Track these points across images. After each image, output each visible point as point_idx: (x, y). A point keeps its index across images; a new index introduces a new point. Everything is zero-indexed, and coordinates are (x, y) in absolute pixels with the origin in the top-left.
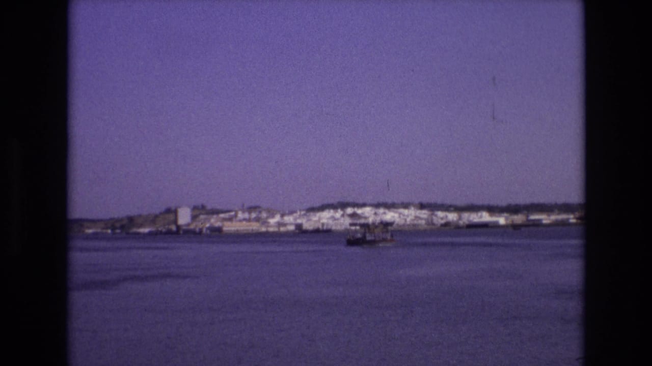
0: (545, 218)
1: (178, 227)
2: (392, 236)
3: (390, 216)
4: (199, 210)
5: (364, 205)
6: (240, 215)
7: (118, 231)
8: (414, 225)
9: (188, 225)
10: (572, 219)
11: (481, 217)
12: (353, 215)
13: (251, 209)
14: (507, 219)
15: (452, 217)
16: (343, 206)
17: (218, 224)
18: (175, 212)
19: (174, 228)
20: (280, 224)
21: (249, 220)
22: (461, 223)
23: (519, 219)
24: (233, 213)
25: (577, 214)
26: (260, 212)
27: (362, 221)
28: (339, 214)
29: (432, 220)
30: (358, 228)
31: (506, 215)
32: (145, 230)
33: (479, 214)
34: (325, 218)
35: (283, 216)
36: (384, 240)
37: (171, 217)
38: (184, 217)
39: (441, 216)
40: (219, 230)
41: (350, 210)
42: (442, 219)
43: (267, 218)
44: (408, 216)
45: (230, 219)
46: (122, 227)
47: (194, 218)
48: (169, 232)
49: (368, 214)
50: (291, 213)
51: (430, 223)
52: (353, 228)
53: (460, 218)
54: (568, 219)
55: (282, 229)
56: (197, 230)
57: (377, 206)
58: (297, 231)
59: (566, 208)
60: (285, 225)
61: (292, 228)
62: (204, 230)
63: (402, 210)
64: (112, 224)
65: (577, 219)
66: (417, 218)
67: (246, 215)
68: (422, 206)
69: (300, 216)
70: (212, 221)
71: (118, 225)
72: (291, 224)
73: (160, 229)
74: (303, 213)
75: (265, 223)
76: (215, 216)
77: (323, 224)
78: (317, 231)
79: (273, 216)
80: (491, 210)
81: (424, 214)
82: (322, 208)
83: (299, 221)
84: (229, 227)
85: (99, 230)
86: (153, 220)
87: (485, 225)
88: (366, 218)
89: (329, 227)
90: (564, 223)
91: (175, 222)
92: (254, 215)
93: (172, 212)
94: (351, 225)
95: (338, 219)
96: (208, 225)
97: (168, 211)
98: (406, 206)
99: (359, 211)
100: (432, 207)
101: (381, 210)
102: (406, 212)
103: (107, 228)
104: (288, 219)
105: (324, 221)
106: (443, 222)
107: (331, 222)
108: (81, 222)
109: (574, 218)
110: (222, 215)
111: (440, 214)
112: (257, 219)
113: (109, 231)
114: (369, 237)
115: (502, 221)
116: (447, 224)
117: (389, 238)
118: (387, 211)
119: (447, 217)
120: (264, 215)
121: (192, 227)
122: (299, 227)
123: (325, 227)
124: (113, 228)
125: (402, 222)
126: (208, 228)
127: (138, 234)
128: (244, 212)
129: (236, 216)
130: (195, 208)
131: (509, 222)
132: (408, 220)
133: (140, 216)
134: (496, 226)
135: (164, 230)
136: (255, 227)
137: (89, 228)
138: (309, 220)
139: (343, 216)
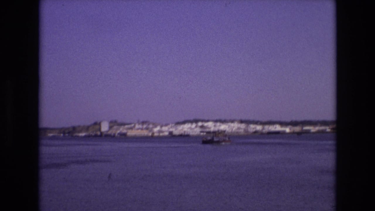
0: (313, 129)
1: (101, 133)
2: (229, 138)
3: (223, 127)
4: (113, 123)
5: (208, 121)
6: (137, 126)
7: (67, 135)
8: (237, 133)
9: (108, 131)
10: (328, 129)
11: (276, 128)
12: (202, 127)
13: (143, 123)
14: (290, 129)
15: (259, 128)
16: (196, 121)
17: (125, 131)
18: (100, 124)
19: (99, 133)
20: (160, 132)
21: (142, 129)
22: (264, 131)
23: (297, 129)
24: (133, 125)
25: (331, 127)
26: (149, 125)
27: (207, 130)
28: (194, 125)
29: (247, 130)
30: (205, 134)
31: (290, 126)
32: (83, 134)
33: (275, 126)
34: (186, 128)
35: (161, 127)
36: (224, 141)
37: (97, 127)
38: (105, 127)
39: (253, 128)
40: (125, 135)
41: (200, 124)
42: (253, 129)
43: (153, 128)
44: (234, 127)
45: (131, 128)
46: (69, 133)
47: (110, 128)
48: (96, 136)
49: (211, 126)
50: (166, 125)
51: (246, 131)
52: (202, 134)
53: (263, 129)
54: (326, 130)
55: (161, 134)
56: (112, 134)
57: (216, 121)
58: (170, 135)
59: (324, 123)
60: (162, 132)
61: (166, 134)
62: (116, 135)
63: (230, 124)
64: (63, 131)
65: (332, 129)
66: (239, 128)
67: (140, 126)
68: (241, 122)
69: (171, 127)
70: (121, 129)
71: (67, 131)
72: (166, 131)
73: (91, 134)
74: (173, 125)
75: (151, 130)
76: (123, 127)
77: (185, 132)
78: (181, 136)
79: (156, 127)
80: (282, 124)
81: (243, 126)
82: (184, 122)
83: (171, 130)
84: (131, 133)
85: (56, 134)
86: (87, 128)
87: (278, 133)
88: (210, 128)
89: (188, 133)
90: (323, 132)
91: (100, 129)
92: (145, 126)
93: (97, 124)
94: (201, 132)
95: (193, 129)
96: (118, 132)
97: (95, 124)
98: (233, 121)
99: (206, 124)
100: (248, 122)
101: (218, 124)
102: (232, 125)
103: (61, 133)
104: (165, 129)
105: (185, 130)
106: (254, 130)
107: (189, 130)
108: (46, 129)
109: (329, 129)
110: (126, 126)
111: (252, 126)
112: (147, 129)
113: (62, 135)
114: (216, 139)
115: (288, 130)
116: (256, 132)
117: (227, 139)
118: (221, 124)
119: (256, 128)
120: (151, 126)
121: (109, 133)
122: (171, 133)
123: (186, 134)
124: (64, 133)
125: (230, 131)
126: (119, 134)
127: (78, 136)
128: (139, 124)
129: (134, 126)
130: (111, 122)
131: (292, 131)
132: (234, 129)
133: (79, 126)
134: (284, 133)
135: (93, 134)
136: (145, 133)
137: (50, 133)
138: (176, 129)
139: (196, 127)
